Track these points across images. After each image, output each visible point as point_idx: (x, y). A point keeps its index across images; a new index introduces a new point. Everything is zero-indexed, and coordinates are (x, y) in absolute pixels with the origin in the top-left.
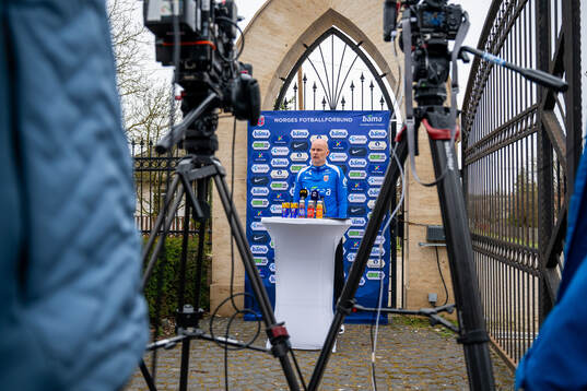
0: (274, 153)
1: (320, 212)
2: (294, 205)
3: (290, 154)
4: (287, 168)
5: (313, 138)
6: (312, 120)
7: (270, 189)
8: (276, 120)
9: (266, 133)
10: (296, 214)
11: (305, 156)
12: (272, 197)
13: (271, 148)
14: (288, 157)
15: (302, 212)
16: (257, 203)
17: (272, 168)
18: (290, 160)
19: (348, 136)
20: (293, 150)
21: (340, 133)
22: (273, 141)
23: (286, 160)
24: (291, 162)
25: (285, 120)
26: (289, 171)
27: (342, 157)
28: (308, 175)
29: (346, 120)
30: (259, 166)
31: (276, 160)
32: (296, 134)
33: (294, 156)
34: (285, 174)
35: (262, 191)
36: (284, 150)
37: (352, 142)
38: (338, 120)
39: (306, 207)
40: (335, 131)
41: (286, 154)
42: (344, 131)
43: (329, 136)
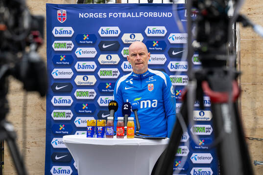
0: (78, 55)
1: (131, 131)
2: (101, 122)
3: (97, 56)
4: (95, 73)
5: (126, 38)
6: (124, 15)
7: (74, 98)
8: (81, 15)
9: (69, 31)
10: (102, 133)
11: (115, 58)
12: (77, 108)
13: (74, 49)
14: (95, 59)
15: (110, 131)
16: (58, 115)
17: (76, 73)
18: (97, 63)
19: (167, 35)
20: (101, 51)
21: (158, 31)
22: (78, 40)
23: (93, 63)
24: (100, 66)
25: (91, 15)
26: (97, 77)
27: (160, 59)
28: (129, 85)
29: (164, 15)
30: (61, 70)
31: (81, 63)
32: (105, 31)
33: (103, 58)
34: (92, 80)
35: (65, 101)
36: (91, 52)
37: (171, 41)
38: (156, 14)
39: (115, 125)
40: (151, 28)
41: (93, 56)
42: (163, 28)
43: (144, 35)
